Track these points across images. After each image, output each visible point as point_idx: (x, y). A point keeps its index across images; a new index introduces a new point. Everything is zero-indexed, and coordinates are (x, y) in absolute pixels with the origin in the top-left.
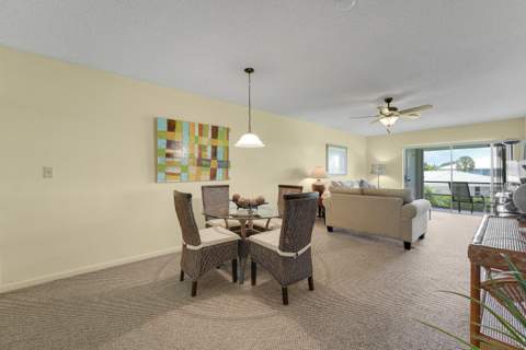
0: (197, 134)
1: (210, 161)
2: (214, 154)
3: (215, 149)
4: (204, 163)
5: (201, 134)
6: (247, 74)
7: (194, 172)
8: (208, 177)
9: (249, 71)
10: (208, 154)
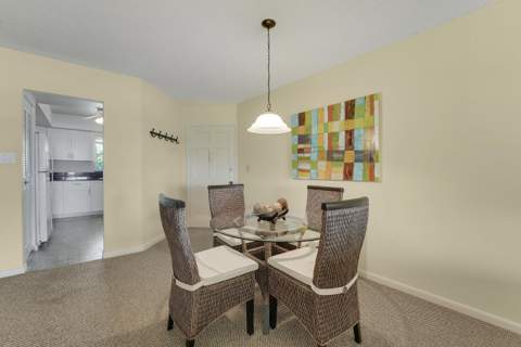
0: (326, 120)
1: (343, 152)
2: (350, 143)
3: (350, 133)
4: (335, 156)
5: (331, 119)
6: (266, 29)
7: (324, 169)
8: (341, 176)
9: (268, 24)
10: (341, 143)
